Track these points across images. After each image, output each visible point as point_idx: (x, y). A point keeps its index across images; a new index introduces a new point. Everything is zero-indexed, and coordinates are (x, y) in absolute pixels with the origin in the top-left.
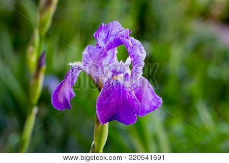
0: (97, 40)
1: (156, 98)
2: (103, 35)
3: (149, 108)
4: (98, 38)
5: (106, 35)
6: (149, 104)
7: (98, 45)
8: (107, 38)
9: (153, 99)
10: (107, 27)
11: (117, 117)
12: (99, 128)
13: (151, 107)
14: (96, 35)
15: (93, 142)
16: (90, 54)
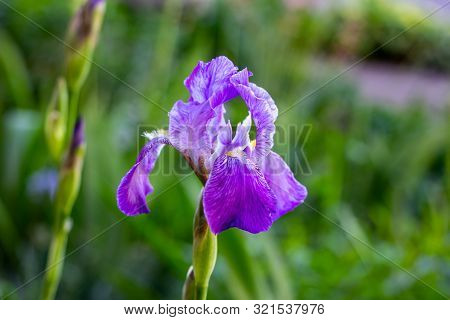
0: (191, 91)
1: (297, 188)
2: (201, 81)
3: (284, 206)
4: (192, 87)
5: (207, 81)
6: (284, 199)
7: (192, 99)
8: (208, 86)
9: (290, 190)
10: (208, 66)
11: (237, 221)
12: (202, 244)
13: (286, 203)
14: (188, 82)
15: (191, 268)
16: (181, 115)
